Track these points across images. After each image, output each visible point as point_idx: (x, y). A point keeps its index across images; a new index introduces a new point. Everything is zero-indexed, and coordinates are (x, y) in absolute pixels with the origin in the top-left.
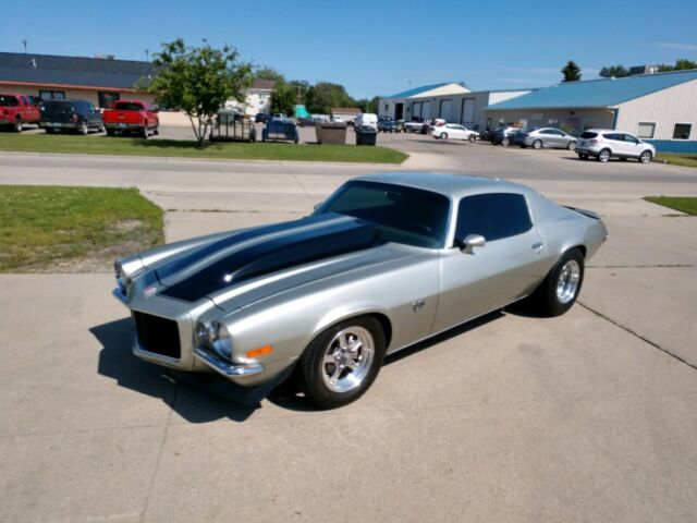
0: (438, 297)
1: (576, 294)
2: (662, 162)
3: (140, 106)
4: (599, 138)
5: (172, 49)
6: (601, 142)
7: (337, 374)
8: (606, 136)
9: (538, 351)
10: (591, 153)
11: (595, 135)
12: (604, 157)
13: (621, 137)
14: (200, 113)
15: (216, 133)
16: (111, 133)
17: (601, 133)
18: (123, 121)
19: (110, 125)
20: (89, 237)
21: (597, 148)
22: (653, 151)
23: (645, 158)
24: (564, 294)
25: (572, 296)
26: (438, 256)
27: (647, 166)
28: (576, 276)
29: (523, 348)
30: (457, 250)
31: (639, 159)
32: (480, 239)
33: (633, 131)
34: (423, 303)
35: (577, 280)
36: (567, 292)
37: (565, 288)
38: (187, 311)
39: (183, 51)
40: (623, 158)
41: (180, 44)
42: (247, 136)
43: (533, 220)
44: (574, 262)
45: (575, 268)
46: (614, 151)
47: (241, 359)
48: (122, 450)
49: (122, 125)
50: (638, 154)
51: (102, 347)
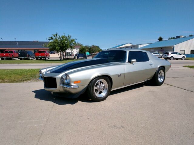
0: (125, 74)
1: (164, 80)
2: (188, 60)
3: (45, 52)
4: (170, 54)
5: (54, 36)
6: (170, 55)
7: (98, 92)
8: (171, 53)
9: (154, 92)
10: (168, 58)
11: (169, 53)
12: (172, 59)
13: (176, 53)
14: (60, 52)
15: (65, 57)
16: (37, 59)
17: (170, 52)
18: (40, 56)
19: (37, 57)
20: (32, 77)
21: (169, 56)
22: (185, 57)
23: (183, 58)
24: (160, 80)
25: (163, 80)
26: (124, 64)
27: (184, 61)
28: (163, 74)
29: (150, 91)
30: (129, 63)
31: (182, 59)
32: (135, 60)
33: (179, 52)
34: (120, 75)
35: (164, 76)
36: (161, 79)
37: (161, 78)
38: (58, 75)
39: (57, 36)
40: (177, 59)
41: (57, 35)
42: (73, 58)
44: (162, 71)
45: (163, 72)
46: (174, 57)
47: (73, 84)
48: (42, 110)
49: (40, 57)
50: (181, 58)
51: (35, 94)
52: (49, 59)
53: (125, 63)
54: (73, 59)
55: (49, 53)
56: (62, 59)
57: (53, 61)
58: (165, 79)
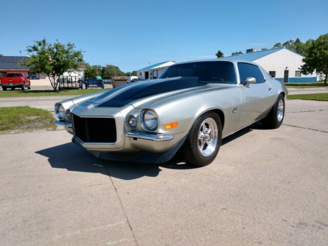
3: (21, 75)
5: (40, 44)
7: (202, 146)
14: (54, 75)
15: (62, 86)
16: (5, 88)
18: (11, 82)
19: (4, 85)
20: (13, 122)
25: (282, 117)
30: (243, 85)
34: (236, 108)
35: (282, 109)
39: (44, 45)
41: (44, 42)
42: (78, 86)
43: (265, 78)
44: (281, 100)
45: (282, 103)
49: (11, 85)
51: (48, 158)
52: (29, 88)
53: (236, 85)
54: (77, 89)
55: (29, 78)
56: (57, 89)
57: (40, 93)
58: (285, 114)
